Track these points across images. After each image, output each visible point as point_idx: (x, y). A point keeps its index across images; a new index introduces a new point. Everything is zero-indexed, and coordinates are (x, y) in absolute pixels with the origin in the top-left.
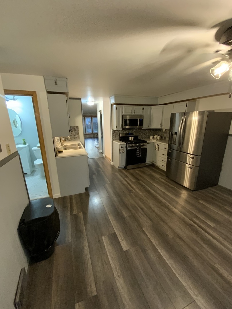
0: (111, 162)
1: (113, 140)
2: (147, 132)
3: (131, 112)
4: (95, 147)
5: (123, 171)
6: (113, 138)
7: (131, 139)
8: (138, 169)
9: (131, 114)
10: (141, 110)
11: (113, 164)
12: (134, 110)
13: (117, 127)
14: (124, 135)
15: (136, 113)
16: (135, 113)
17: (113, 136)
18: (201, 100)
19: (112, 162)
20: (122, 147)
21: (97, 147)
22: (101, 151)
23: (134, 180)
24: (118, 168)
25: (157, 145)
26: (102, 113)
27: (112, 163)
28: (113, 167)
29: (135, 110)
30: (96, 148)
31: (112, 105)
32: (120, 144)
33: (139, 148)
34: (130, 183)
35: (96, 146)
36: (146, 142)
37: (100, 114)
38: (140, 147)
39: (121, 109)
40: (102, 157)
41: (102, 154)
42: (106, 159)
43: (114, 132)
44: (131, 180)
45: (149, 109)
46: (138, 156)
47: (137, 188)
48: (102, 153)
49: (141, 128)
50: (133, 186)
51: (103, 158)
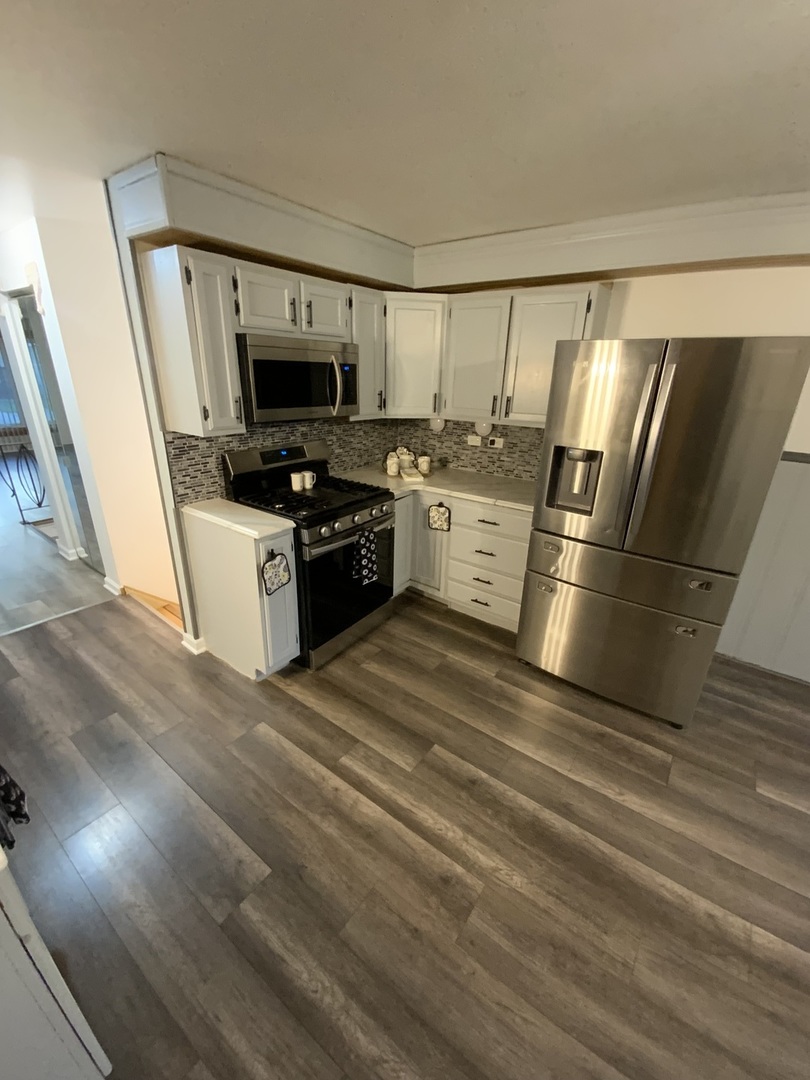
0: (189, 635)
1: (180, 500)
2: (361, 433)
3: (288, 315)
4: (24, 523)
5: (295, 690)
6: (181, 490)
7: (301, 481)
8: (366, 647)
9: (289, 326)
10: (341, 305)
11: (203, 650)
12: (304, 307)
13: (206, 418)
14: (258, 464)
15: (316, 328)
16: (310, 323)
17: (180, 478)
18: (636, 283)
19: (197, 636)
20: (272, 556)
21: (35, 523)
22: (74, 552)
23: (404, 760)
24: (253, 677)
25: (441, 505)
26: (45, 305)
27: (193, 646)
28: (208, 671)
29: (309, 306)
30: (31, 531)
31: (132, 242)
32: (255, 534)
33: (367, 538)
34: (403, 800)
35: (31, 516)
36: (387, 495)
37: (18, 315)
38: (371, 531)
39: (221, 286)
40: (99, 601)
41: (95, 577)
42: (135, 611)
43: (179, 447)
44: (386, 768)
45: (377, 309)
46: (366, 582)
47: (468, 829)
48: (93, 566)
49: (347, 417)
50: (427, 816)
51: (110, 606)
